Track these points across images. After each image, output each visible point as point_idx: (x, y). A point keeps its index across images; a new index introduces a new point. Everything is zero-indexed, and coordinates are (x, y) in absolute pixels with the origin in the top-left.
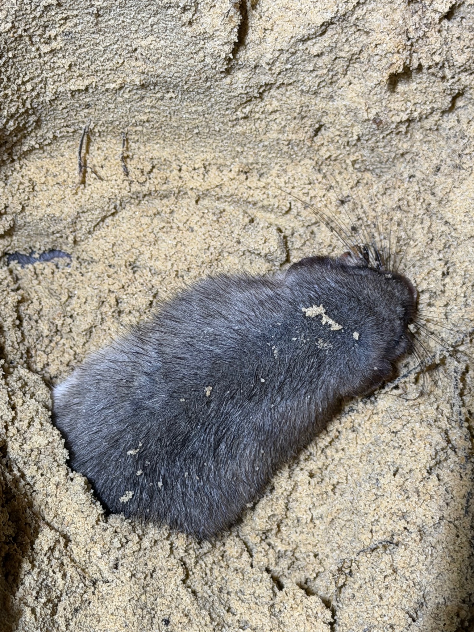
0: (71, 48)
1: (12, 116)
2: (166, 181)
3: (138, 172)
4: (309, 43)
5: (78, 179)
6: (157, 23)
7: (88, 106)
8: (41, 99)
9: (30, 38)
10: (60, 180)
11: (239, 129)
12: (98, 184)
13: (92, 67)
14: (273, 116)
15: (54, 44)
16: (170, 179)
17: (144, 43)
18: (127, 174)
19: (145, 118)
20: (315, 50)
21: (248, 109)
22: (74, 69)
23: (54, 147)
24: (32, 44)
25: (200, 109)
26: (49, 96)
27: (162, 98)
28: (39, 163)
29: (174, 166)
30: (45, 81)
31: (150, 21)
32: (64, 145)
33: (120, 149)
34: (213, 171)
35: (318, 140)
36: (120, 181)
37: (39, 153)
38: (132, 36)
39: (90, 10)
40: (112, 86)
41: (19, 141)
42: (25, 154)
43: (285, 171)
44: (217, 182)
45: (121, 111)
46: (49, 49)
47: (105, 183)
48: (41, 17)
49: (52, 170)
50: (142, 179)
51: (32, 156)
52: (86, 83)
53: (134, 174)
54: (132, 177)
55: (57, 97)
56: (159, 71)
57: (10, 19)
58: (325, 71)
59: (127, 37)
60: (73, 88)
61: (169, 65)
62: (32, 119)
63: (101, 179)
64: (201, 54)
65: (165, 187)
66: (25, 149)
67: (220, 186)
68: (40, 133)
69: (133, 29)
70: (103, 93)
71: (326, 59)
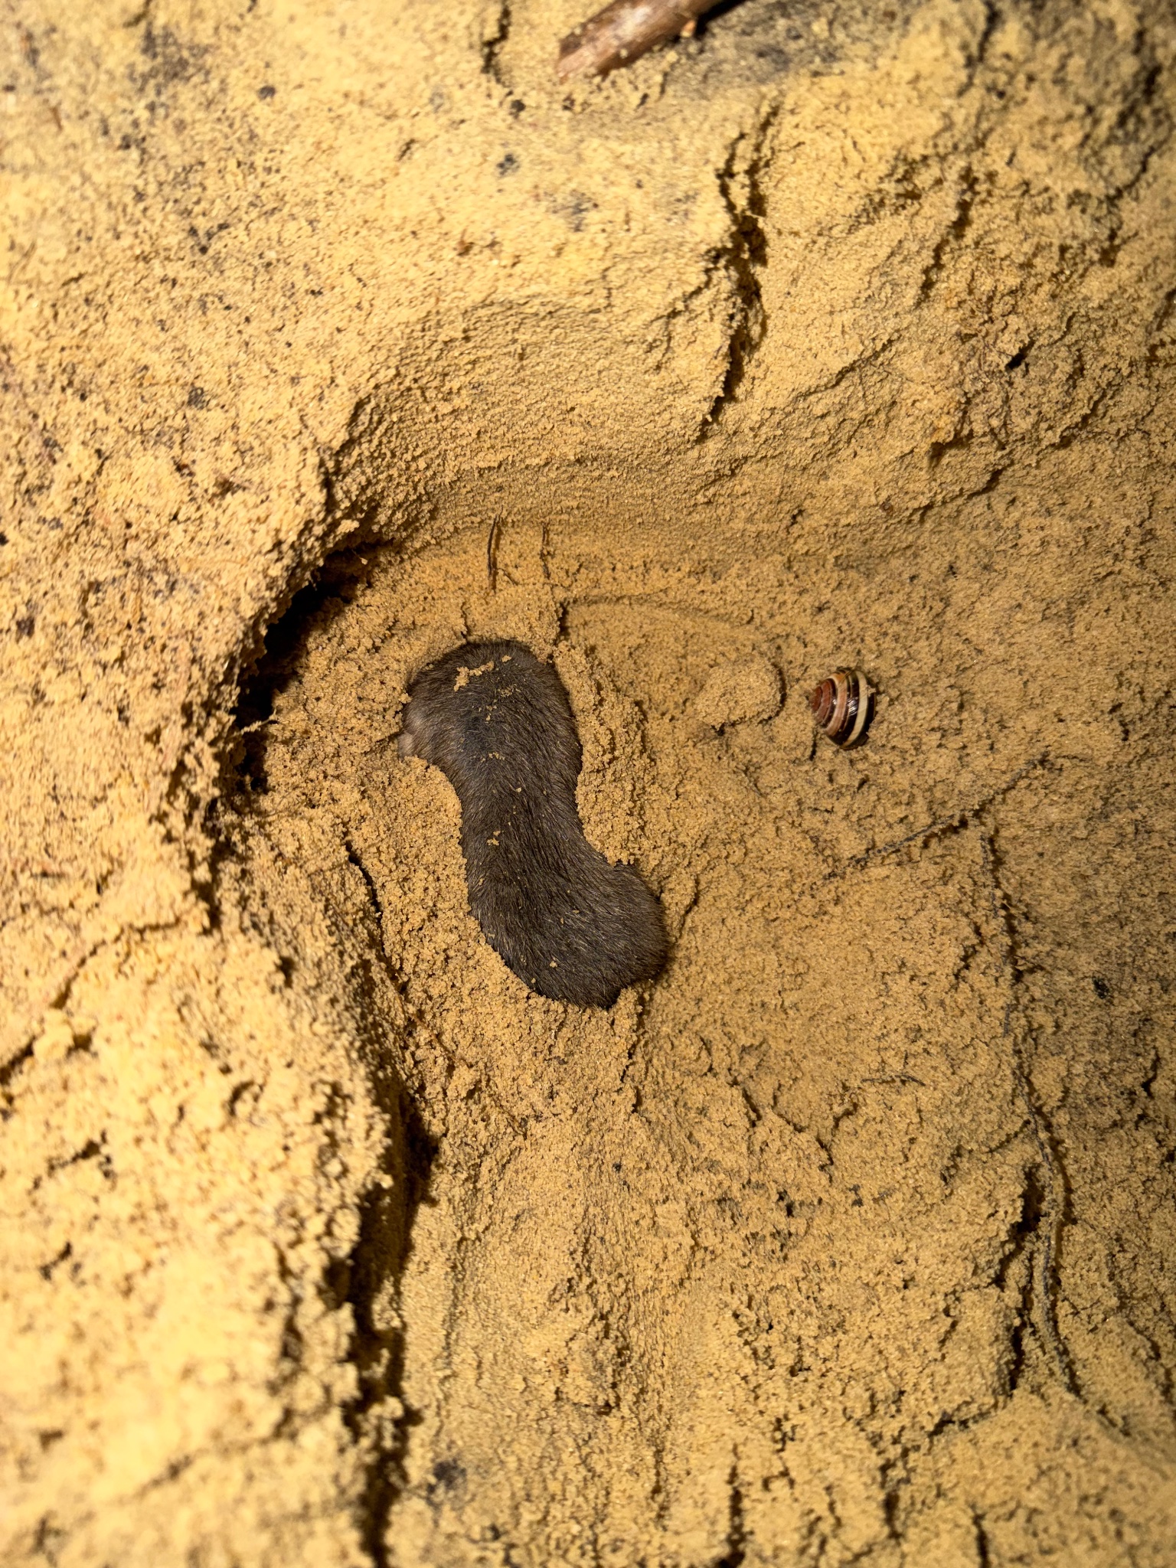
0: (480, 406)
1: (400, 505)
2: (597, 583)
3: (562, 574)
4: (812, 398)
5: (486, 583)
6: (609, 369)
7: (500, 488)
8: (439, 481)
9: (423, 390)
10: (463, 584)
11: (696, 517)
12: (512, 589)
13: (509, 436)
14: (741, 501)
15: (457, 402)
16: (603, 582)
17: (585, 399)
18: (548, 576)
19: (574, 504)
20: (819, 410)
21: (712, 490)
22: (484, 437)
23: (454, 540)
24: (425, 400)
25: (649, 491)
26: (449, 476)
27: (600, 477)
28: (436, 562)
29: (606, 564)
30: (443, 455)
31: (598, 366)
32: (467, 538)
33: (538, 544)
34: (656, 572)
35: (796, 530)
36: (538, 586)
37: (436, 550)
38: (568, 389)
39: (512, 348)
40: (535, 461)
41: (409, 536)
42: (417, 552)
43: (748, 570)
44: (661, 584)
45: (544, 494)
46: (450, 409)
47: (520, 589)
48: (438, 358)
49: (453, 570)
50: (567, 583)
51: (426, 554)
52: (500, 457)
53: (557, 576)
54: (554, 579)
55: (460, 476)
56: (603, 441)
57: (394, 362)
58: (826, 438)
59: (561, 390)
60: (482, 465)
61: (619, 432)
62: (426, 507)
63: (517, 583)
64: (666, 416)
65: (596, 591)
66: (418, 545)
67: (665, 591)
68: (437, 524)
69: (572, 377)
70: (521, 471)
71: (831, 420)
